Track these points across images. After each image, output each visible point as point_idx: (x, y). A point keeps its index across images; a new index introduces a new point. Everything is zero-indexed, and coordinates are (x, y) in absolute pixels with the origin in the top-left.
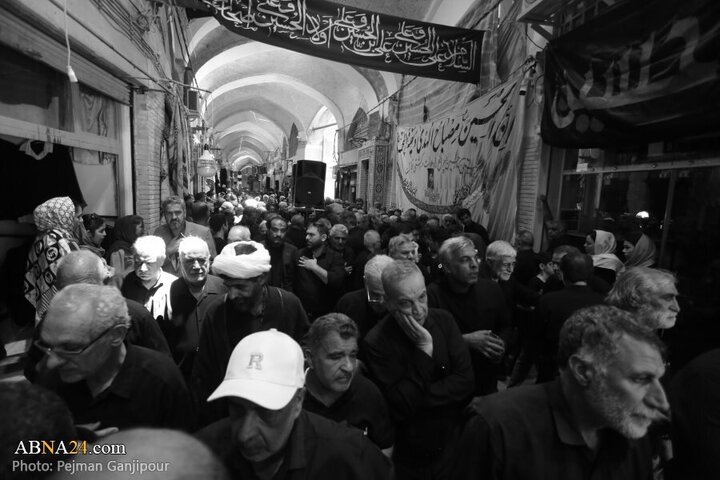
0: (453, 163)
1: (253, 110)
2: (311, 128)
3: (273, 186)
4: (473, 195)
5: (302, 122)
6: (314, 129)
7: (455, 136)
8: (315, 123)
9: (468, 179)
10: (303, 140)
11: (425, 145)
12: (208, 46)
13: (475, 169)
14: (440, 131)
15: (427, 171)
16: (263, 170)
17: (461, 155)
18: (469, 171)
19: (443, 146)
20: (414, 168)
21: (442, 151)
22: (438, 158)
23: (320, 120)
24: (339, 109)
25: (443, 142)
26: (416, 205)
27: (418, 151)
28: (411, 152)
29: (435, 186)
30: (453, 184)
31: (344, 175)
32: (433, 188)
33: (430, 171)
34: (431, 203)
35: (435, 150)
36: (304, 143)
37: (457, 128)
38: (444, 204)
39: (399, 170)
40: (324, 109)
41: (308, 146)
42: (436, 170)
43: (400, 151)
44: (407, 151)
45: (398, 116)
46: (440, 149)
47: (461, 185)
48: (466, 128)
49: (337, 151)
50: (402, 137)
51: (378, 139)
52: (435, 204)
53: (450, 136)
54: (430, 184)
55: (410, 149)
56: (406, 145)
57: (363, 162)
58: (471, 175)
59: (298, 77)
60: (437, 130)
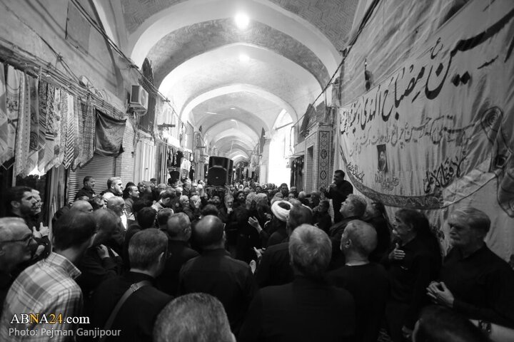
0: (420, 129)
1: (234, 118)
2: (274, 128)
3: (250, 176)
4: (469, 178)
5: (268, 125)
6: (277, 129)
7: (420, 86)
8: (277, 124)
9: (453, 151)
10: (268, 138)
11: (371, 117)
12: (172, 57)
13: (469, 132)
14: (392, 91)
15: (376, 150)
16: (247, 164)
17: (433, 114)
18: (454, 136)
19: (398, 110)
20: (359, 148)
21: (397, 116)
22: (391, 128)
23: (281, 121)
24: (293, 108)
25: (397, 103)
26: (365, 194)
27: (363, 127)
28: (354, 131)
29: (391, 168)
30: (422, 163)
31: (297, 164)
32: (386, 170)
33: (381, 149)
34: (386, 192)
35: (385, 118)
36: (270, 140)
37: (421, 75)
38: (407, 193)
39: (342, 154)
40: (284, 111)
41: (271, 143)
42: (389, 146)
43: (342, 133)
44: (350, 130)
45: (340, 97)
46: (393, 115)
47: (437, 162)
48: (441, 67)
49: (293, 145)
50: (344, 117)
51: (321, 124)
52: (392, 193)
53: (407, 92)
54: (382, 165)
55: (352, 128)
56: (348, 124)
57: (308, 149)
58: (459, 142)
59: (257, 85)
60: (387, 91)
